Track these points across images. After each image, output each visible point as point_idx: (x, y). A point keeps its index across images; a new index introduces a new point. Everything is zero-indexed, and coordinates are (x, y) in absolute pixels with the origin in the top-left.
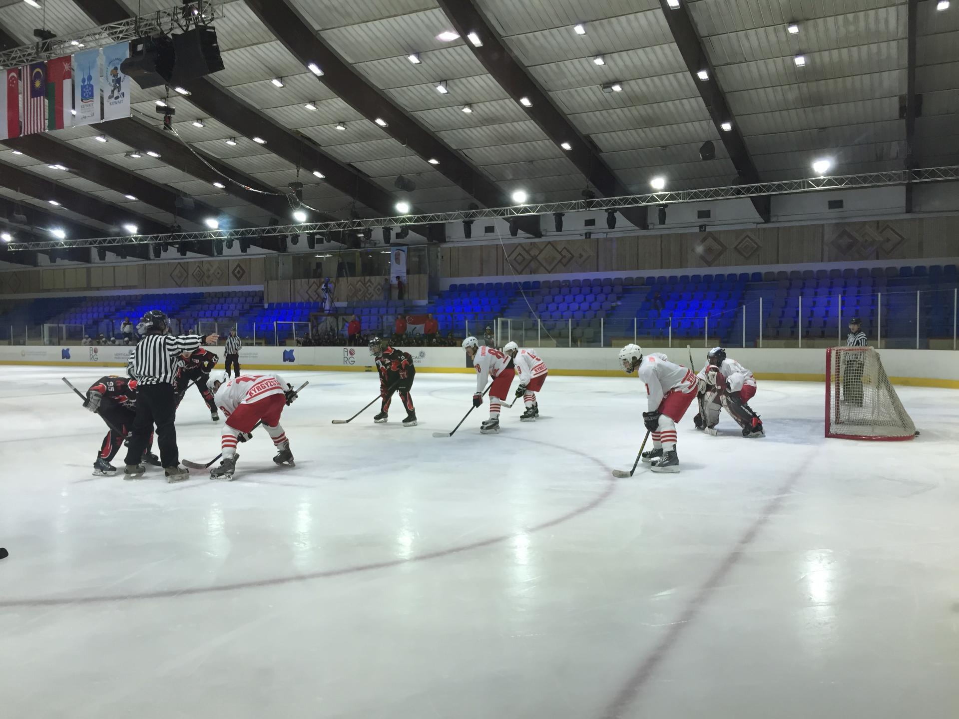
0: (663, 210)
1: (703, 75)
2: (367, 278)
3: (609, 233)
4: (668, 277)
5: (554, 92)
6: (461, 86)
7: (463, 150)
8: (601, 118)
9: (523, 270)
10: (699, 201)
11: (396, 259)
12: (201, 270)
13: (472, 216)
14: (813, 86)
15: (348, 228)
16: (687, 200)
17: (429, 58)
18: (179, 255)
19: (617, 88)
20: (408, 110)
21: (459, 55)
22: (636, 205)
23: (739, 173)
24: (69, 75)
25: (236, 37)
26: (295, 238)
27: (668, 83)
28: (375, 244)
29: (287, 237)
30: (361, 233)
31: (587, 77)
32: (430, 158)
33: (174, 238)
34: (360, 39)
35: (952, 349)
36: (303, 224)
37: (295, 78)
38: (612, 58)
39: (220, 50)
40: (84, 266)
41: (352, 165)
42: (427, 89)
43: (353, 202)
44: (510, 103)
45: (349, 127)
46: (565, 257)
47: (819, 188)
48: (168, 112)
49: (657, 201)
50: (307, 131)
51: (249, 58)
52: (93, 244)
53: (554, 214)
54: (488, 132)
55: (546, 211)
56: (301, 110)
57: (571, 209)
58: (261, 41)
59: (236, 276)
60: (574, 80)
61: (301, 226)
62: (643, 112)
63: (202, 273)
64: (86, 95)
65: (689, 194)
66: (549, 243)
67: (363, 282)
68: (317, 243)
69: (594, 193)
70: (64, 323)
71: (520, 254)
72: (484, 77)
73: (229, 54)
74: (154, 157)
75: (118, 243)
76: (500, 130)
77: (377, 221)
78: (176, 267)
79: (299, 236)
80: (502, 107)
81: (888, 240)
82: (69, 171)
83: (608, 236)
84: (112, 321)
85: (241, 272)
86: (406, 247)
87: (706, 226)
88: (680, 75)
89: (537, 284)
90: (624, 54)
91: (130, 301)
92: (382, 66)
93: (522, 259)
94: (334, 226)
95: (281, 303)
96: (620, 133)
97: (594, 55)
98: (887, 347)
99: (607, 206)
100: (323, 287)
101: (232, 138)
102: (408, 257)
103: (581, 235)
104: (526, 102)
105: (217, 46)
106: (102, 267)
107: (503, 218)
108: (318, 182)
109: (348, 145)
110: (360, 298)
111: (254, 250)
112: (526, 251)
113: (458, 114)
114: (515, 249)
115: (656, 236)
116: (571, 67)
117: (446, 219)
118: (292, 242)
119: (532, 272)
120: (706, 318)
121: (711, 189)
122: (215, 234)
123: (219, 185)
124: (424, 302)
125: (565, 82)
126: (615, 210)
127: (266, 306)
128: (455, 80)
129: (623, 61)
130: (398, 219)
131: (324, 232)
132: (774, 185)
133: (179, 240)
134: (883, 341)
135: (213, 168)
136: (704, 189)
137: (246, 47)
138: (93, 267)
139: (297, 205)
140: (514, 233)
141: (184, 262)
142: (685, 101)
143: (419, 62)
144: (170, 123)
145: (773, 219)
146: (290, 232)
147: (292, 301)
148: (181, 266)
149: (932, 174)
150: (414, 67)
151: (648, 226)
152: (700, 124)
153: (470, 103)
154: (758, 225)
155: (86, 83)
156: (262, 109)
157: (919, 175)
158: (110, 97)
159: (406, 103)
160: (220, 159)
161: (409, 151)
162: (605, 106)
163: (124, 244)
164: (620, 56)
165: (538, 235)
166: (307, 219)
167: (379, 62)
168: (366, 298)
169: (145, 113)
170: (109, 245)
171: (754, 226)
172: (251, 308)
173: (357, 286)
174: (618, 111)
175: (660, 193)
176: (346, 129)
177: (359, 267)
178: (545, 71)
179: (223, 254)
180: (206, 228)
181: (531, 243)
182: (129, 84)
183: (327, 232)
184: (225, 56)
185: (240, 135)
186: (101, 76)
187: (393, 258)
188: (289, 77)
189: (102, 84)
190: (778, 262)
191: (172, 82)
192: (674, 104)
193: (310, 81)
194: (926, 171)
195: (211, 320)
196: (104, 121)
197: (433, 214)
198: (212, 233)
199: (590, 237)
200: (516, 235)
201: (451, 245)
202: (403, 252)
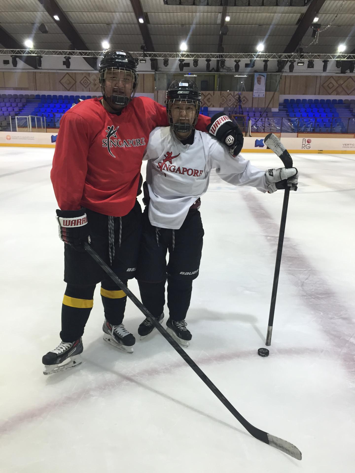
9: (332, 92)
11: (258, 81)
12: (88, 79)
61: (259, 55)
66: (350, 77)
67: (233, 95)
71: (331, 83)
89: (341, 101)
112: (335, 80)
114: (329, 79)
119: (338, 94)
124: (277, 110)
141: (72, 73)
148: (70, 76)
173: (228, 97)
177: (218, 85)
181: (339, 76)
201: (286, 74)
202: (264, 77)
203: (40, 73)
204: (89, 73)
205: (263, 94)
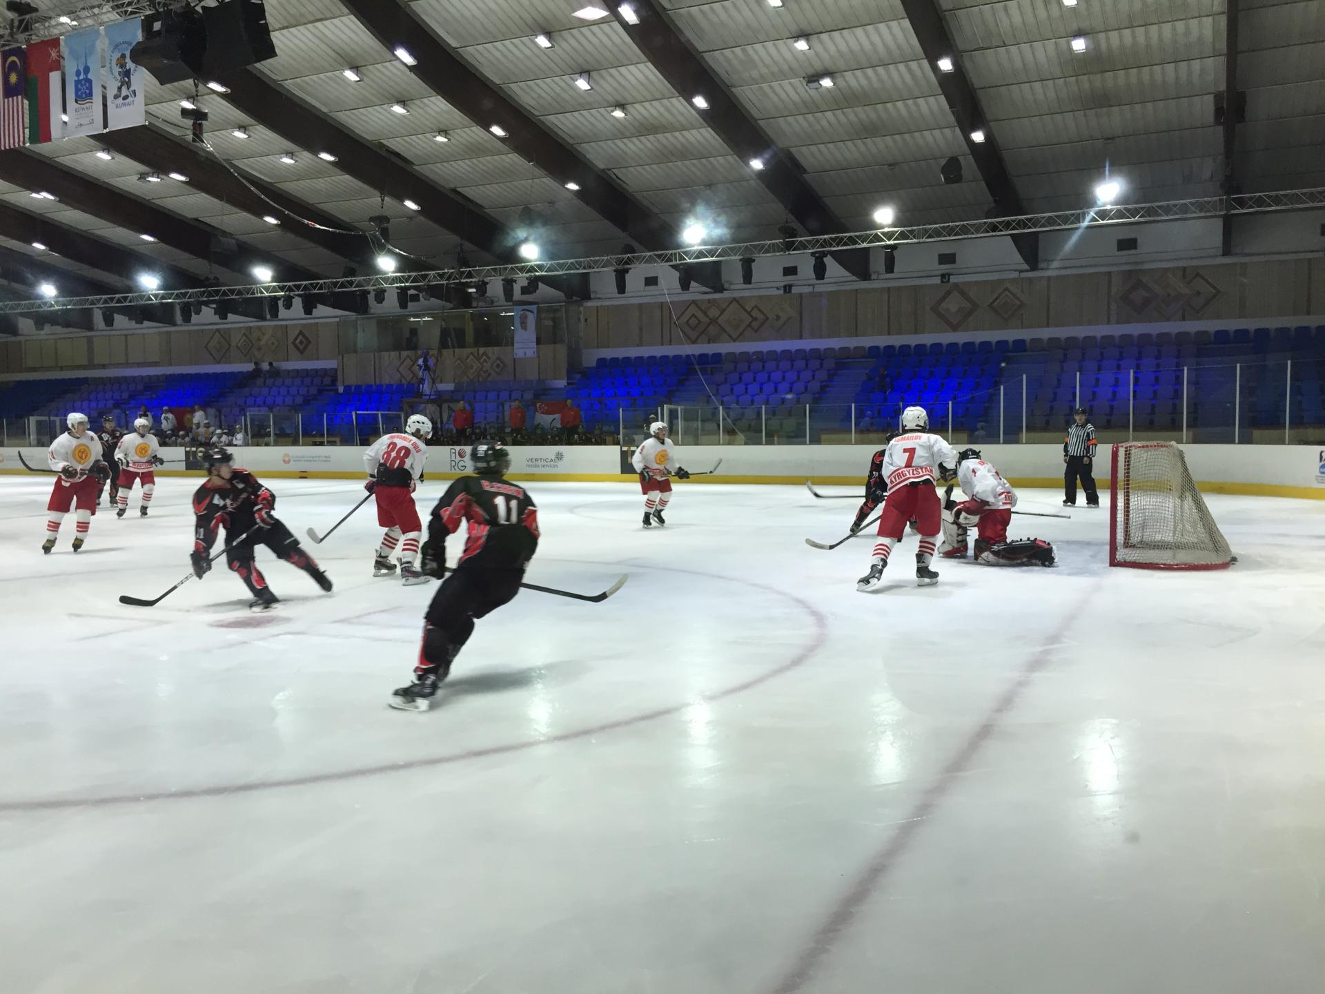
0: (892, 252)
1: (945, 65)
2: (482, 350)
3: (816, 286)
4: (898, 346)
5: (739, 88)
6: (609, 79)
7: (614, 170)
8: (805, 125)
9: (698, 337)
10: (940, 241)
11: (521, 323)
12: (249, 339)
13: (626, 263)
14: (1097, 79)
15: (454, 279)
16: (924, 240)
17: (566, 41)
18: (216, 319)
19: (827, 83)
20: (537, 113)
21: (607, 35)
22: (854, 247)
23: (995, 201)
24: (57, 65)
25: (293, 11)
26: (380, 295)
27: (899, 75)
28: (492, 302)
29: (369, 292)
30: (472, 287)
31: (786, 67)
32: (567, 183)
33: (210, 295)
34: (467, 13)
35: (1283, 443)
36: (390, 275)
37: (378, 70)
38: (818, 38)
39: (271, 28)
40: (83, 334)
41: (456, 191)
42: (563, 84)
43: (461, 244)
44: (678, 103)
45: (452, 137)
46: (755, 319)
47: (1105, 222)
48: (198, 117)
49: (883, 240)
50: (395, 143)
51: (310, 40)
52: (95, 304)
53: (741, 260)
54: (649, 145)
55: (729, 255)
56: (386, 114)
57: (763, 253)
58: (328, 16)
59: (296, 346)
60: (766, 70)
61: (388, 278)
62: (863, 116)
63: (250, 343)
64: (82, 93)
65: (926, 231)
66: (734, 299)
67: (476, 355)
68: (411, 302)
69: (796, 230)
70: (57, 416)
71: (693, 315)
72: (641, 66)
73: (283, 35)
74: (178, 181)
75: (130, 302)
76: (665, 142)
77: (494, 270)
78: (213, 335)
79: (385, 291)
80: (667, 109)
81: (1199, 293)
82: (60, 201)
83: (816, 290)
84: (125, 412)
85: (303, 340)
86: (536, 306)
87: (949, 275)
88: (914, 65)
89: (717, 357)
90: (836, 34)
91: (149, 384)
92: (500, 51)
93: (697, 322)
94: (434, 277)
95: (361, 386)
96: (831, 146)
97: (795, 35)
98: (1196, 440)
99: (813, 247)
100: (421, 361)
101: (290, 154)
102: (539, 321)
103: (778, 289)
104: (700, 102)
105: (266, 24)
106: (109, 336)
107: (670, 266)
108: (411, 215)
109: (452, 163)
110: (472, 378)
111: (321, 310)
112: (701, 310)
113: (606, 119)
114: (690, 305)
115: (882, 288)
116: (764, 53)
117: (590, 267)
118: (376, 300)
119: (711, 340)
120: (950, 403)
121: (957, 224)
122: (267, 289)
123: (271, 220)
124: (562, 383)
125: (755, 74)
126: (824, 254)
127: (341, 389)
128: (601, 72)
129: (836, 45)
130: (523, 267)
131: (421, 285)
132: (1043, 218)
133: (216, 298)
134: (1191, 434)
135: (263, 197)
136: (948, 224)
137: (305, 24)
138: (96, 336)
139: (382, 248)
140: (685, 286)
141: (224, 329)
142: (921, 101)
143: (550, 45)
144: (201, 133)
145: (1042, 265)
146: (372, 286)
147: (378, 382)
148: (221, 335)
149: (1260, 202)
150: (545, 53)
151: (870, 276)
152: (942, 133)
153: (623, 102)
154: (1021, 274)
155: (82, 77)
156: (331, 112)
157: (1241, 203)
158: (116, 97)
159: (533, 103)
160: (271, 183)
161: (538, 172)
162: (811, 108)
163: (138, 303)
164: (831, 38)
165: (720, 289)
166: (396, 268)
167: (494, 46)
168: (480, 379)
169: (165, 119)
170: (118, 305)
171: (1015, 275)
172: (320, 392)
173: (468, 361)
174: (829, 114)
175: (886, 230)
176: (449, 140)
177: (470, 336)
178: (728, 60)
179: (280, 317)
180: (253, 281)
181: (709, 300)
182: (142, 78)
183: (423, 285)
184: (277, 38)
185: (300, 149)
186: (102, 67)
187: (517, 322)
188: (370, 67)
189: (105, 78)
190: (1048, 326)
191: (203, 75)
192: (906, 106)
193: (399, 73)
194: (1251, 198)
195: (263, 411)
196: (108, 130)
197: (572, 260)
198: (263, 287)
199: (790, 291)
200: (688, 290)
201: (599, 303)
202: (530, 313)
203: (177, 332)
204: (250, 328)
205: (533, 350)
